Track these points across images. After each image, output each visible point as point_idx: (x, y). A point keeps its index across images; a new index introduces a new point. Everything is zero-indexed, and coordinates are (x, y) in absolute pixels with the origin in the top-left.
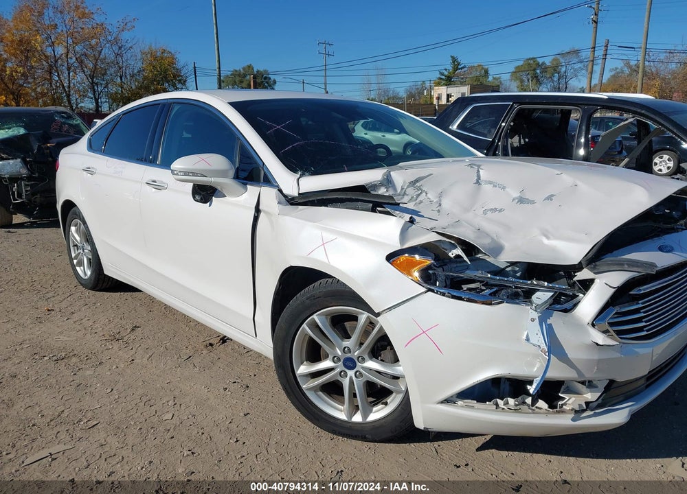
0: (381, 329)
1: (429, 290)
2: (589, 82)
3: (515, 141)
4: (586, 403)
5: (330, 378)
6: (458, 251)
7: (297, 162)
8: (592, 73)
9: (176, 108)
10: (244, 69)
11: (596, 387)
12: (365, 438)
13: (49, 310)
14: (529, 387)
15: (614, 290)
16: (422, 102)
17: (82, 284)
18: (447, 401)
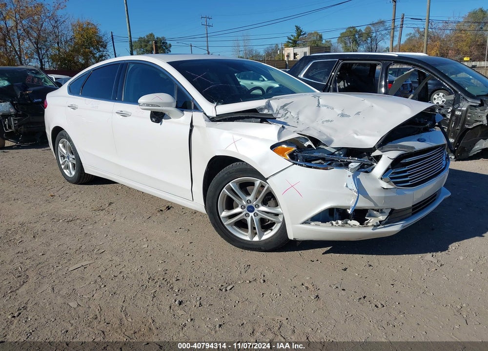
0: (268, 188)
1: (294, 164)
2: (391, 44)
3: (341, 84)
4: (379, 221)
5: (240, 218)
6: (309, 143)
7: (213, 97)
8: (393, 37)
9: (131, 66)
10: (147, 36)
11: (385, 213)
12: (261, 249)
13: (52, 196)
14: (348, 210)
15: (392, 160)
16: (276, 59)
17: (68, 181)
18: (305, 223)
